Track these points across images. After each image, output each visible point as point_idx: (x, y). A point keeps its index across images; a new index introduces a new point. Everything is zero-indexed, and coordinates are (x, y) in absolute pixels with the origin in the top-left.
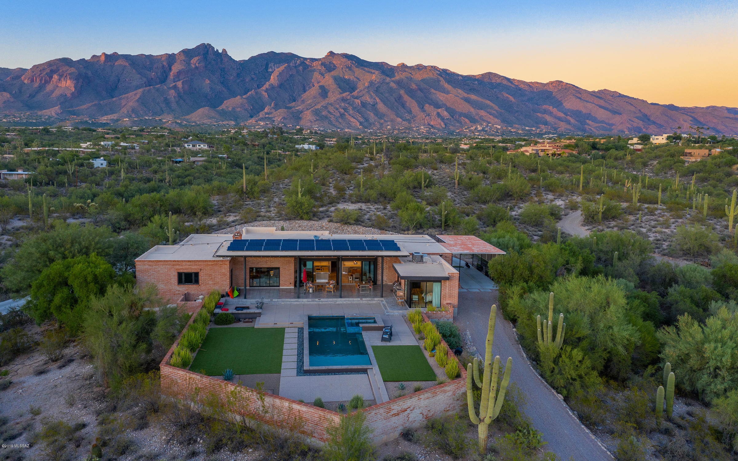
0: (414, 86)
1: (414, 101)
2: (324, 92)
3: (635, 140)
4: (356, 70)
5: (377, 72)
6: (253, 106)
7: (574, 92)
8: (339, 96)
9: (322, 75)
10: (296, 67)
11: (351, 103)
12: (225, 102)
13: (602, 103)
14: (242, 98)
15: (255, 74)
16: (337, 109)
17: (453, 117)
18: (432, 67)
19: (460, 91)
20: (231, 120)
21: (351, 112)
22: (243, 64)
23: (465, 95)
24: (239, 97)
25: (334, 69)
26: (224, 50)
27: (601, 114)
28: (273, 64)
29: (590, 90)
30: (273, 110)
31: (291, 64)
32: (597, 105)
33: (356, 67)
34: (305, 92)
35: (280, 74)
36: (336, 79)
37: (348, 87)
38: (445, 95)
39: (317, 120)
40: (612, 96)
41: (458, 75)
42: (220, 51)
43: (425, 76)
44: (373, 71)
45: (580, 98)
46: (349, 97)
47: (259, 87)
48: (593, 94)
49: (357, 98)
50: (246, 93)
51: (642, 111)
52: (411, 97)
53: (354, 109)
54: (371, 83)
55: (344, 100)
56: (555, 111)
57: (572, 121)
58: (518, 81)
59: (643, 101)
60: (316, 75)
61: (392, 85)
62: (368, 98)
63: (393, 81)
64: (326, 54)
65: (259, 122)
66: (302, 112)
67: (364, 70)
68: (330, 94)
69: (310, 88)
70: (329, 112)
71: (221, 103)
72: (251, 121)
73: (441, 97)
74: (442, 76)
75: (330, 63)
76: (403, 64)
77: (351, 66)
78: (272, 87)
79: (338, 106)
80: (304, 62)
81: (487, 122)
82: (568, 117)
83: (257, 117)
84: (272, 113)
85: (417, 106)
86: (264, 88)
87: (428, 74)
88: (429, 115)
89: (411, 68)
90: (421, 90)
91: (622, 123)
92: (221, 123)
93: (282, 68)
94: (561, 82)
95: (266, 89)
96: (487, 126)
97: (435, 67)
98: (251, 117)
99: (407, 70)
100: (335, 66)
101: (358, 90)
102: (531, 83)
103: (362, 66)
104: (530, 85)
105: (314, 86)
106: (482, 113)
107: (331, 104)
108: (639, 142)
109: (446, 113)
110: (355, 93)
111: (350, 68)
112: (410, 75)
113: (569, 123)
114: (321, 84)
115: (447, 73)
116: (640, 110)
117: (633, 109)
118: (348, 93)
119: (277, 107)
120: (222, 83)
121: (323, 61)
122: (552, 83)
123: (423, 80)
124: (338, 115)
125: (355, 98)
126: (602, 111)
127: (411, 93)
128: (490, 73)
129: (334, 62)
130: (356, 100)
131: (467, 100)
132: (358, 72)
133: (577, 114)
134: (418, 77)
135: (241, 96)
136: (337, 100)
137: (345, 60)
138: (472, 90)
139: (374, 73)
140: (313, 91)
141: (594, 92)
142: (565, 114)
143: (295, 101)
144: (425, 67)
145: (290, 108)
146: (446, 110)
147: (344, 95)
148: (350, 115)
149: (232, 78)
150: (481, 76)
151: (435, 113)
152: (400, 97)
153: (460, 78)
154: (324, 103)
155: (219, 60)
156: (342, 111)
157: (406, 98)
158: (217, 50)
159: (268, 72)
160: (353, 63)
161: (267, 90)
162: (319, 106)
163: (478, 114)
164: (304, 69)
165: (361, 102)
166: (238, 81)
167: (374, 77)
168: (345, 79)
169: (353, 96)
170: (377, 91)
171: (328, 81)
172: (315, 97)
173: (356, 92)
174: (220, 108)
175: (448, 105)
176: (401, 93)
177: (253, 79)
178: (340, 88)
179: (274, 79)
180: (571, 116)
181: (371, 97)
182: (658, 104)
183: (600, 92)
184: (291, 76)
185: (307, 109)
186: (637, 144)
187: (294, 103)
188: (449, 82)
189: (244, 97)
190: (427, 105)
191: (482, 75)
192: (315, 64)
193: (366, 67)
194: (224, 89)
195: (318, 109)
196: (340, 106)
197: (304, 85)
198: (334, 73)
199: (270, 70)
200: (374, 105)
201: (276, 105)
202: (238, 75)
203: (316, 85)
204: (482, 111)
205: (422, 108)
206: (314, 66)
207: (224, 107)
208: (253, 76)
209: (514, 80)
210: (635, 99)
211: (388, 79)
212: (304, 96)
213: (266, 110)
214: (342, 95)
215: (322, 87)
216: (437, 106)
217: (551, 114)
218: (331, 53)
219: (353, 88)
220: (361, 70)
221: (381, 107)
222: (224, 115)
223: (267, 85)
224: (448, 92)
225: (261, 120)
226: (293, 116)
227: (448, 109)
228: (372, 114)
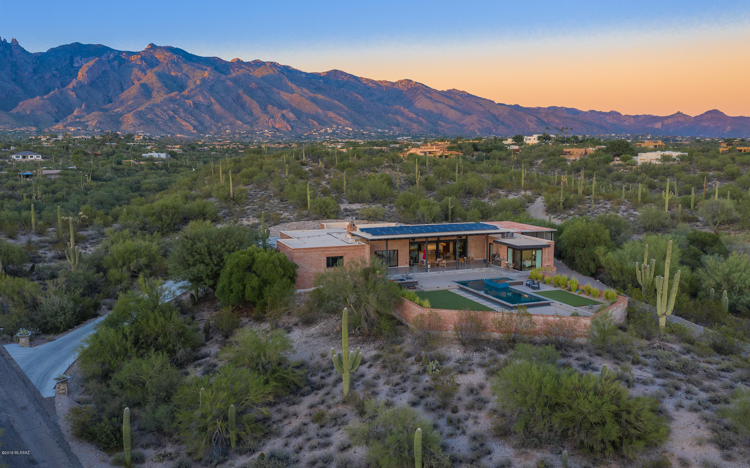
0: (253, 85)
1: (254, 101)
2: (146, 91)
3: (510, 141)
4: (184, 65)
5: (209, 69)
6: (57, 108)
7: (423, 91)
8: (166, 96)
9: (143, 71)
10: (109, 61)
11: (182, 104)
12: (21, 103)
13: (452, 103)
14: (43, 99)
15: (57, 69)
16: (165, 111)
17: (299, 119)
18: (271, 63)
19: (305, 90)
20: (31, 125)
21: (182, 114)
22: (40, 57)
23: (311, 95)
24: (38, 98)
25: (157, 65)
26: (14, 41)
27: (452, 114)
28: (79, 58)
29: (440, 89)
30: (85, 114)
31: (103, 58)
32: (448, 105)
33: (184, 62)
34: (123, 90)
35: (90, 70)
36: (160, 76)
37: (175, 85)
38: (290, 95)
39: (141, 124)
40: (461, 96)
41: (301, 72)
42: (9, 41)
43: (265, 73)
44: (204, 67)
45: (430, 98)
46: (178, 97)
47: (63, 85)
48: (443, 94)
49: (188, 98)
50: (47, 92)
51: (491, 111)
52: (251, 97)
53: (185, 111)
54: (204, 80)
55: (172, 100)
56: (406, 111)
57: (424, 121)
58: (366, 79)
59: (490, 101)
60: (136, 71)
61: (230, 83)
62: (201, 98)
63: (229, 79)
64: (146, 47)
65: (68, 128)
66: (121, 115)
67: (194, 66)
68: (154, 94)
69: (129, 86)
70: (156, 115)
71: (15, 105)
72: (57, 126)
73: (285, 96)
74: (283, 74)
75: (151, 57)
76: (239, 60)
77: (178, 61)
78: (81, 86)
79: (165, 108)
80: (118, 56)
81: (337, 123)
82: (420, 118)
83: (64, 121)
84: (83, 117)
85: (258, 107)
86: (70, 86)
87: (268, 71)
88: (272, 117)
89: (248, 64)
90: (262, 89)
91: (472, 124)
92: (18, 129)
93: (91, 63)
94: (410, 81)
95: (74, 87)
96: (338, 128)
97: (275, 63)
98: (57, 121)
99: (243, 66)
100: (157, 60)
101: (189, 89)
102: (380, 81)
103: (191, 61)
104: (378, 84)
105: (133, 84)
106: (331, 114)
107: (158, 106)
108: (513, 142)
109: (291, 115)
110: (185, 92)
111: (176, 64)
112: (248, 72)
113: (421, 123)
114: (142, 82)
115: (289, 70)
116: (489, 111)
117: (482, 109)
118: (176, 93)
119: (89, 109)
120: (14, 80)
121: (143, 55)
122: (401, 82)
123: (263, 78)
124: (167, 117)
125: (186, 99)
126: (452, 111)
127: (250, 92)
128: (335, 71)
129: (157, 56)
130: (187, 101)
131: (314, 100)
132: (187, 68)
133: (428, 114)
134: (258, 73)
135: (40, 96)
136: (164, 100)
137: (169, 54)
138: (318, 89)
139: (206, 70)
140: (133, 91)
141: (443, 91)
142: (416, 114)
143: (111, 102)
144: (264, 63)
145: (106, 110)
146: (292, 112)
147: (173, 94)
148: (181, 118)
149: (26, 74)
150: (326, 74)
151: (280, 115)
152: (239, 97)
153: (304, 75)
154: (147, 104)
155: (8, 52)
156: (172, 113)
157: (246, 98)
158: (5, 40)
159: (73, 67)
160: (180, 58)
161: (74, 89)
162: (142, 108)
163: (326, 116)
164: (120, 64)
165: (194, 103)
166: (35, 78)
167: (206, 74)
168: (172, 76)
169: (183, 96)
170: (211, 89)
171: (150, 77)
172: (135, 97)
173: (186, 91)
174: (14, 111)
175: (293, 105)
176: (239, 92)
177: (54, 75)
178: (166, 86)
179: (82, 76)
180: (423, 117)
181: (205, 97)
182: (504, 105)
183: (450, 91)
184: (104, 72)
185: (128, 112)
186: (513, 144)
187: (110, 105)
188: (292, 80)
189: (45, 97)
190: (270, 106)
191: (328, 72)
192: (133, 58)
193: (195, 62)
194: (17, 88)
195: (142, 111)
196: (169, 108)
197: (121, 82)
198: (157, 69)
199: (77, 65)
200: (208, 107)
201: (88, 107)
202: (35, 71)
203: (136, 82)
204: (331, 112)
205: (264, 110)
206: (132, 61)
207: (20, 110)
208: (55, 72)
209: (362, 78)
210: (483, 99)
211: (223, 77)
212: (123, 96)
213: (75, 113)
214: (169, 95)
215: (144, 86)
216: (281, 106)
217: (402, 114)
218: (153, 46)
219: (182, 87)
220: (189, 66)
221: (217, 107)
222: (21, 119)
223: (74, 83)
224: (292, 92)
225: (71, 124)
226: (111, 120)
227: (293, 110)
228: (207, 117)
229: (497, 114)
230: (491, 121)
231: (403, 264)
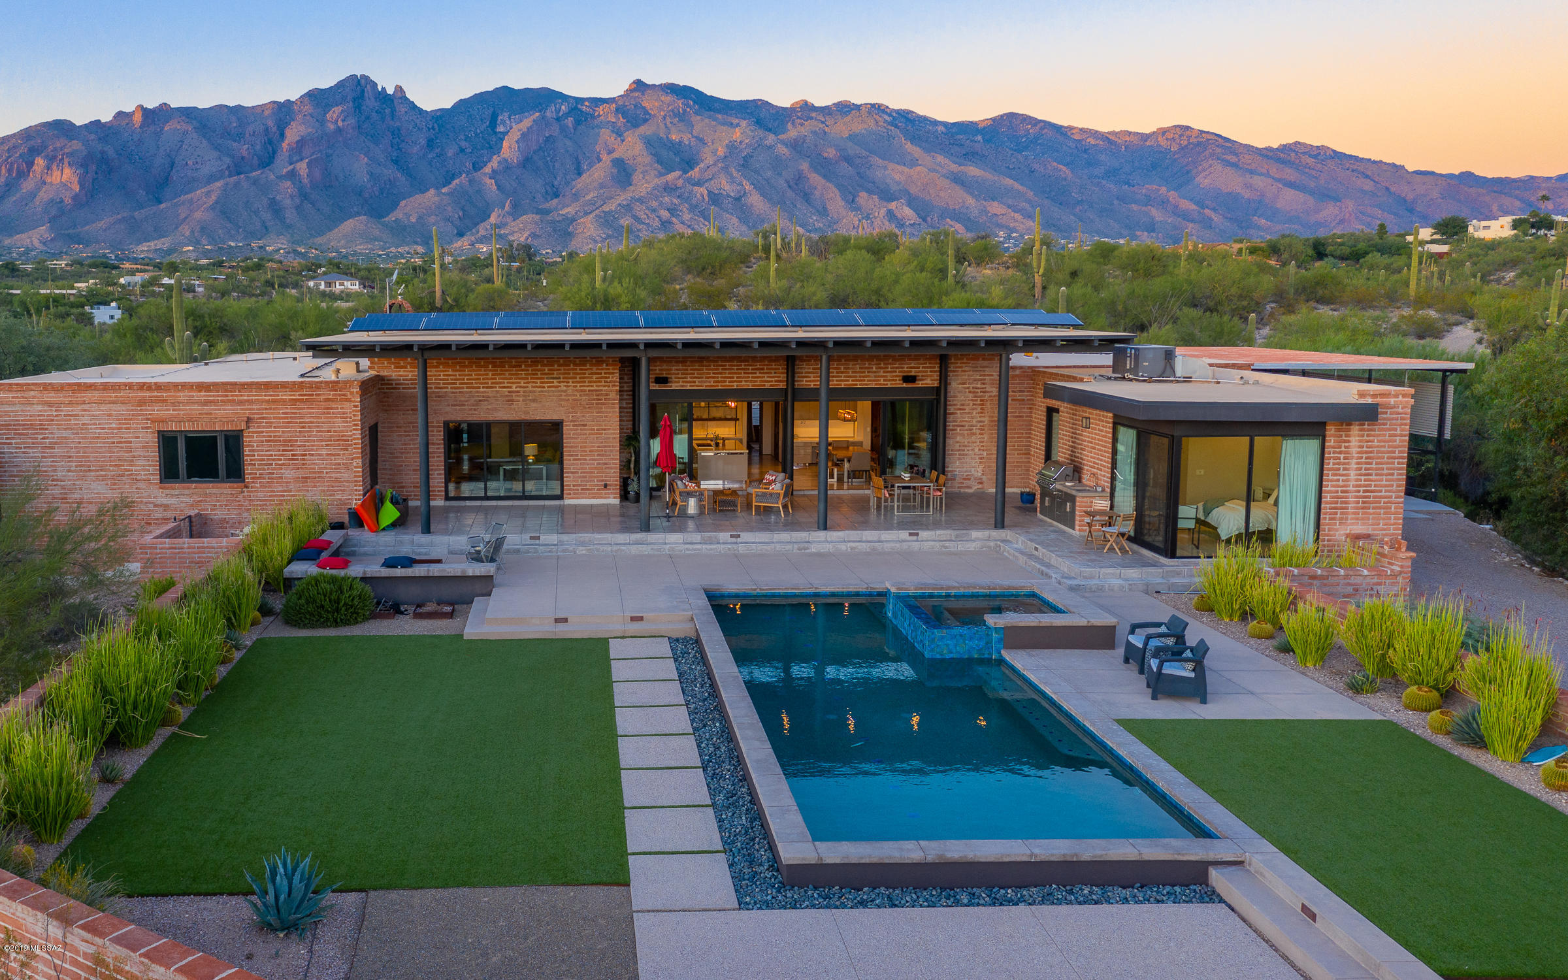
0: (831, 153)
1: (831, 185)
2: (623, 173)
3: (1425, 233)
4: (696, 119)
5: (744, 123)
6: (463, 209)
7: (1219, 150)
8: (656, 181)
9: (619, 134)
10: (558, 119)
11: (686, 194)
12: (402, 203)
13: (1290, 174)
14: (439, 194)
15: (467, 139)
16: (654, 211)
17: (924, 220)
18: (873, 105)
19: (940, 158)
20: (416, 243)
21: (687, 216)
22: (441, 116)
23: (954, 167)
24: (432, 191)
25: (645, 121)
26: (399, 89)
27: (1289, 200)
28: (506, 114)
29: (1260, 144)
30: (509, 219)
31: (548, 114)
32: (1279, 180)
33: (696, 113)
34: (580, 174)
35: (524, 136)
36: (648, 142)
37: (677, 159)
38: (906, 170)
39: (608, 237)
40: (1315, 157)
41: (935, 123)
42: (390, 91)
43: (858, 128)
44: (735, 121)
45: (1235, 165)
46: (680, 183)
47: (477, 167)
48: (1268, 154)
49: (699, 183)
50: (447, 182)
51: (1393, 189)
52: (825, 177)
53: (693, 208)
54: (732, 148)
55: (668, 189)
56: (1173, 195)
57: (1216, 218)
58: (1081, 130)
59: (1394, 165)
60: (606, 135)
61: (782, 150)
62: (724, 182)
63: (783, 142)
64: (627, 87)
65: (477, 245)
66: (573, 220)
67: (715, 120)
68: (637, 177)
69: (591, 166)
70: (637, 218)
71: (395, 205)
72: (459, 244)
73: (894, 174)
74: (896, 126)
75: (635, 106)
76: (806, 103)
77: (685, 111)
78: (507, 167)
79: (655, 204)
80: (576, 108)
81: (1008, 228)
82: (1207, 211)
83: (472, 234)
84: (506, 224)
85: (839, 198)
86: (488, 169)
87: (863, 122)
88: (868, 217)
89: (825, 110)
90: (848, 160)
91: (1342, 221)
92: (393, 249)
93: (527, 123)
94: (1188, 128)
95: (493, 171)
96: (1009, 237)
97: (880, 106)
98: (461, 234)
99: (814, 115)
100: (646, 112)
101: (702, 165)
102: (1113, 133)
103: (710, 109)
104: (1109, 140)
105: (599, 160)
106: (996, 208)
107: (641, 200)
108: (1435, 237)
109: (908, 212)
110: (695, 173)
111: (682, 117)
112: (821, 126)
113: (1207, 224)
114: (615, 155)
115: (908, 119)
116: (1387, 189)
117: (1368, 186)
118: (677, 173)
119: (517, 210)
120: (396, 162)
121: (620, 103)
122: (1164, 132)
123: (852, 138)
124: (657, 223)
125: (694, 185)
126: (1289, 194)
127: (824, 167)
128: (1012, 115)
129: (645, 104)
130: (696, 188)
131: (957, 179)
132: (701, 124)
133: (1228, 203)
134: (840, 129)
135: (437, 188)
136: (654, 189)
137: (669, 99)
138: (969, 156)
139: (738, 125)
140: (599, 173)
141: (1269, 149)
142: (1197, 203)
143: (556, 195)
144: (857, 107)
145: (547, 212)
146: (909, 205)
147: (671, 177)
148: (682, 223)
149: (416, 149)
150: (990, 123)
151: (883, 211)
152: (800, 178)
153: (941, 129)
154: (623, 197)
155: (388, 111)
156: (665, 214)
157: (815, 179)
158: (384, 89)
159: (495, 133)
160: (688, 106)
161: (494, 174)
162: (611, 206)
163: (984, 211)
164: (578, 122)
165: (710, 193)
166: (430, 156)
167: (737, 134)
168: (670, 141)
169: (689, 181)
170: (745, 164)
171: (632, 147)
172: (602, 186)
173: (697, 170)
174: (392, 217)
175: (913, 190)
176: (802, 168)
177: (462, 150)
178: (659, 162)
179: (510, 149)
180: (1214, 210)
181: (732, 180)
182: (1432, 173)
183: (1285, 148)
184: (548, 139)
185: (586, 214)
186: (1432, 242)
187: (555, 201)
188: (914, 139)
189: (443, 191)
190: (864, 194)
191: (993, 119)
192: (600, 110)
193: (719, 111)
194: (399, 175)
195: (611, 212)
196: (661, 204)
197: (577, 158)
198: (642, 129)
199: (501, 129)
200: (738, 199)
201: (515, 206)
202: (430, 143)
203: (605, 158)
204: (995, 204)
205: (851, 202)
206: (599, 116)
207: (401, 216)
208: (464, 144)
209: (1070, 128)
210: (1375, 162)
211: (771, 139)
212: (580, 183)
213: (493, 219)
214: (663, 179)
215: (619, 163)
216: (887, 196)
217: (1163, 203)
218: (639, 85)
219: (689, 163)
220: (707, 121)
221: (755, 200)
222: (401, 232)
223: (494, 163)
224: (913, 163)
225: (481, 241)
226: (555, 230)
227: (912, 202)
228: (735, 220)
229: (1410, 196)
230: (1396, 214)
231: (584, 492)
